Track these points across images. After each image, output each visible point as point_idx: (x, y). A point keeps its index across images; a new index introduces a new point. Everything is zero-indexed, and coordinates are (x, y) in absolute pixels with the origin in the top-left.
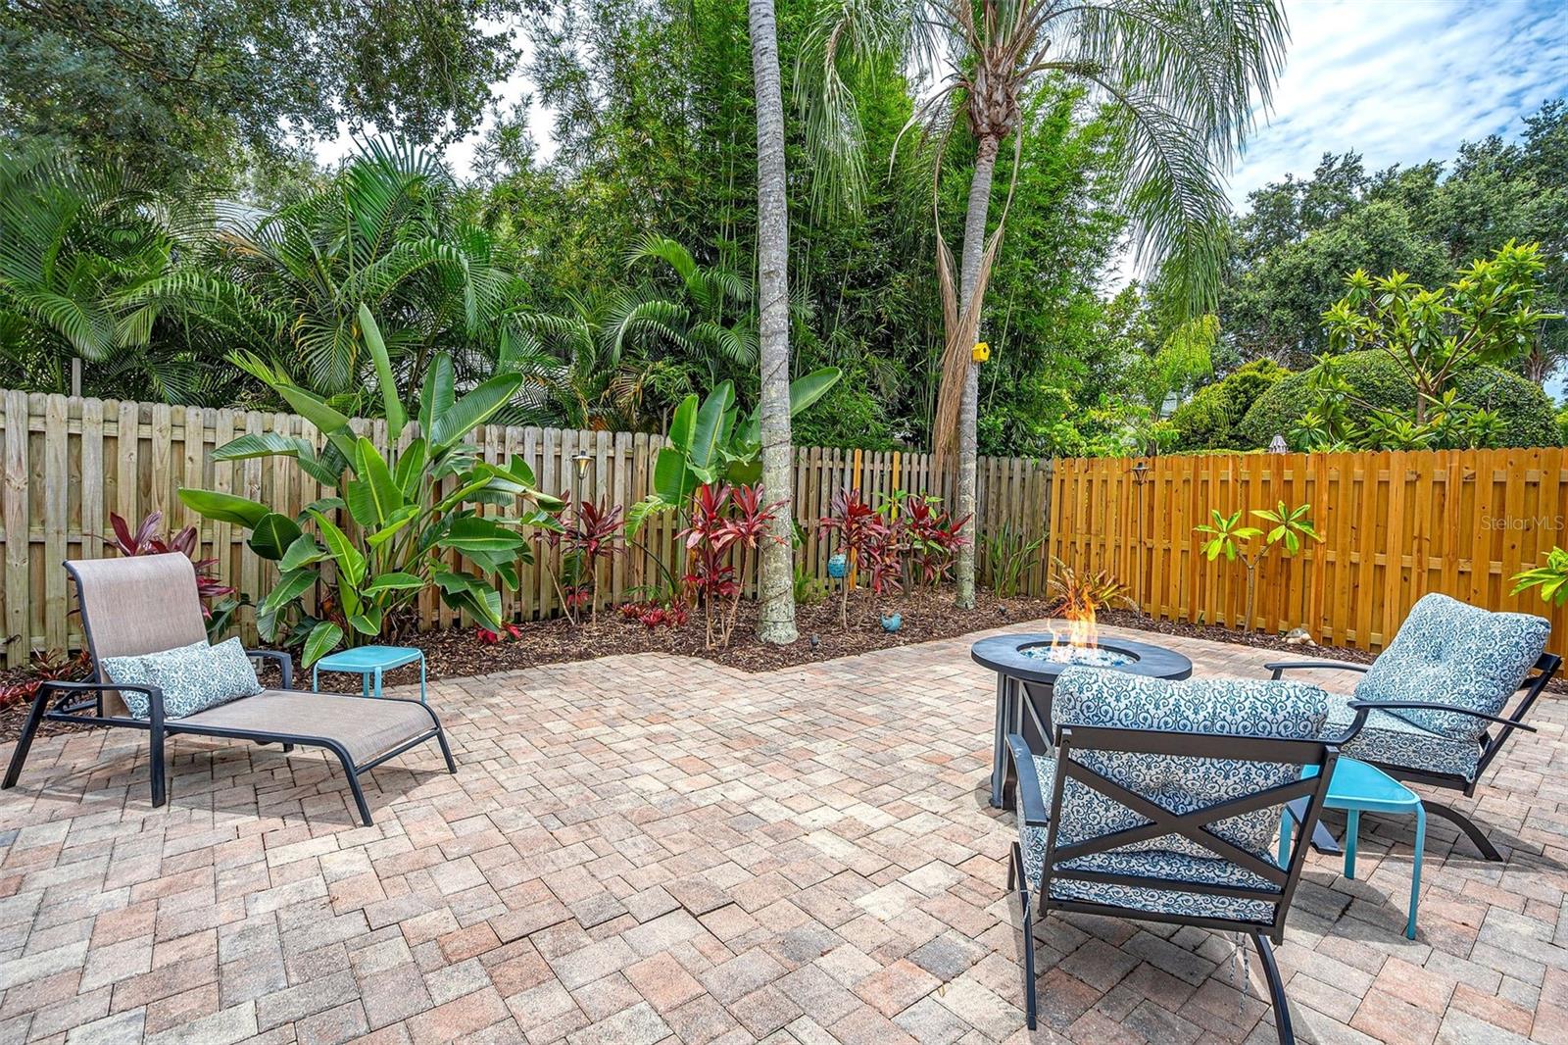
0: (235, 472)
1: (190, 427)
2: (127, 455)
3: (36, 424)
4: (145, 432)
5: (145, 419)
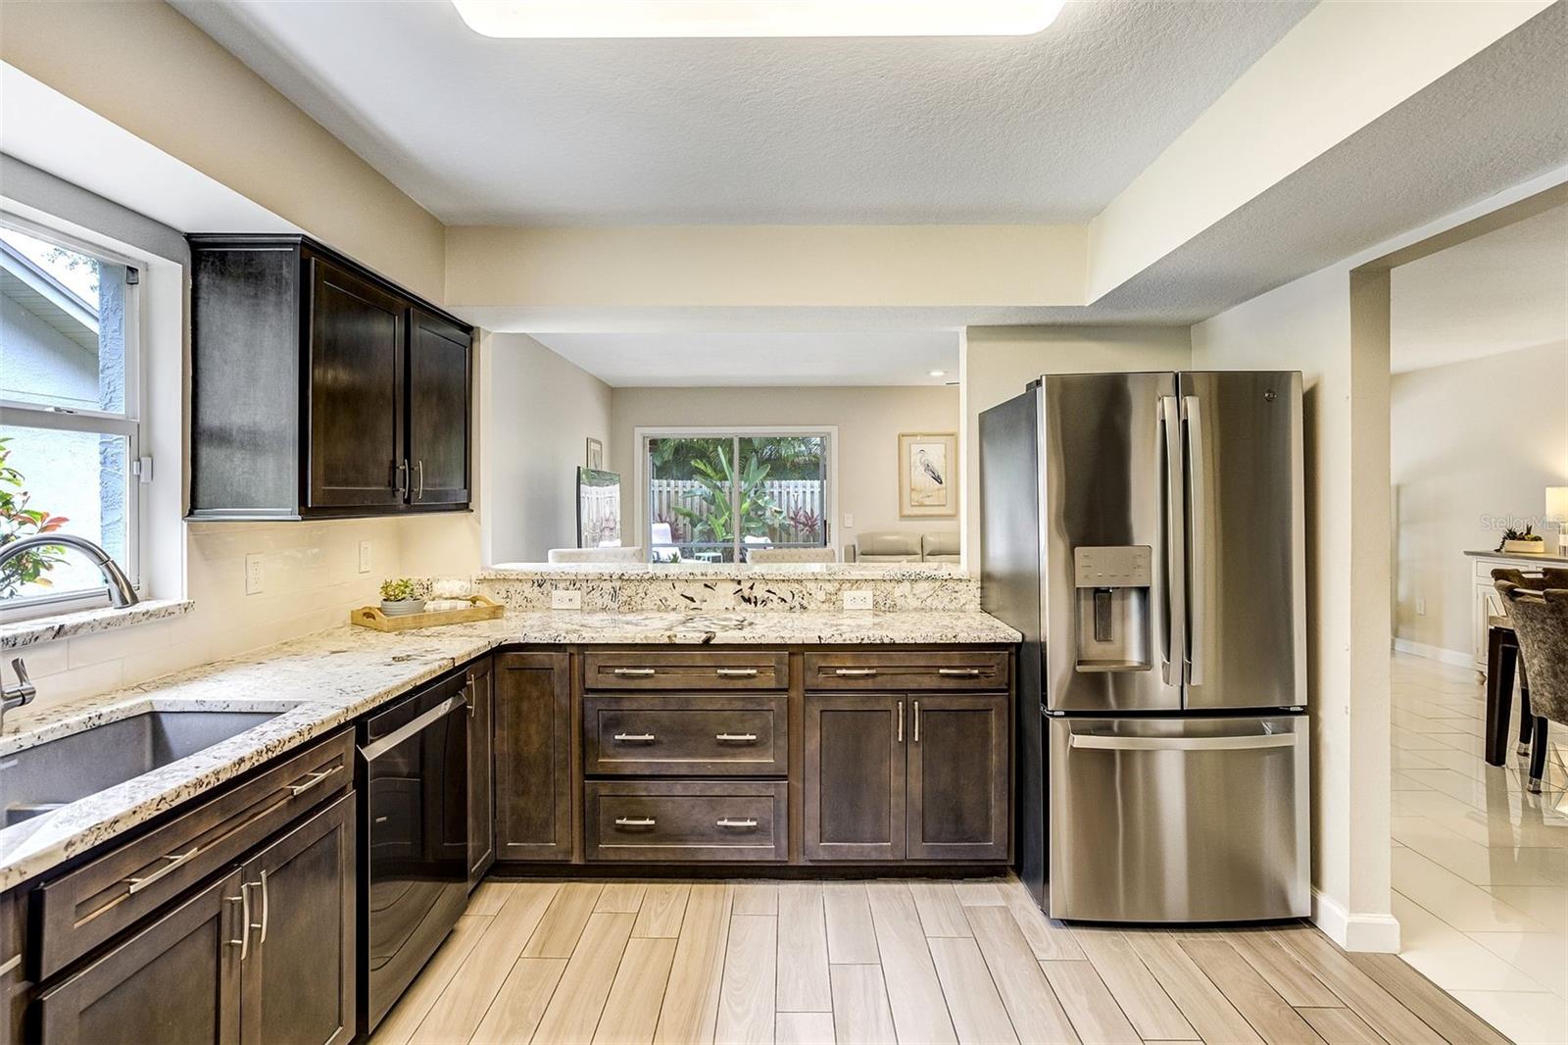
0: (692, 501)
2: (664, 496)
4: (669, 489)
5: (668, 485)
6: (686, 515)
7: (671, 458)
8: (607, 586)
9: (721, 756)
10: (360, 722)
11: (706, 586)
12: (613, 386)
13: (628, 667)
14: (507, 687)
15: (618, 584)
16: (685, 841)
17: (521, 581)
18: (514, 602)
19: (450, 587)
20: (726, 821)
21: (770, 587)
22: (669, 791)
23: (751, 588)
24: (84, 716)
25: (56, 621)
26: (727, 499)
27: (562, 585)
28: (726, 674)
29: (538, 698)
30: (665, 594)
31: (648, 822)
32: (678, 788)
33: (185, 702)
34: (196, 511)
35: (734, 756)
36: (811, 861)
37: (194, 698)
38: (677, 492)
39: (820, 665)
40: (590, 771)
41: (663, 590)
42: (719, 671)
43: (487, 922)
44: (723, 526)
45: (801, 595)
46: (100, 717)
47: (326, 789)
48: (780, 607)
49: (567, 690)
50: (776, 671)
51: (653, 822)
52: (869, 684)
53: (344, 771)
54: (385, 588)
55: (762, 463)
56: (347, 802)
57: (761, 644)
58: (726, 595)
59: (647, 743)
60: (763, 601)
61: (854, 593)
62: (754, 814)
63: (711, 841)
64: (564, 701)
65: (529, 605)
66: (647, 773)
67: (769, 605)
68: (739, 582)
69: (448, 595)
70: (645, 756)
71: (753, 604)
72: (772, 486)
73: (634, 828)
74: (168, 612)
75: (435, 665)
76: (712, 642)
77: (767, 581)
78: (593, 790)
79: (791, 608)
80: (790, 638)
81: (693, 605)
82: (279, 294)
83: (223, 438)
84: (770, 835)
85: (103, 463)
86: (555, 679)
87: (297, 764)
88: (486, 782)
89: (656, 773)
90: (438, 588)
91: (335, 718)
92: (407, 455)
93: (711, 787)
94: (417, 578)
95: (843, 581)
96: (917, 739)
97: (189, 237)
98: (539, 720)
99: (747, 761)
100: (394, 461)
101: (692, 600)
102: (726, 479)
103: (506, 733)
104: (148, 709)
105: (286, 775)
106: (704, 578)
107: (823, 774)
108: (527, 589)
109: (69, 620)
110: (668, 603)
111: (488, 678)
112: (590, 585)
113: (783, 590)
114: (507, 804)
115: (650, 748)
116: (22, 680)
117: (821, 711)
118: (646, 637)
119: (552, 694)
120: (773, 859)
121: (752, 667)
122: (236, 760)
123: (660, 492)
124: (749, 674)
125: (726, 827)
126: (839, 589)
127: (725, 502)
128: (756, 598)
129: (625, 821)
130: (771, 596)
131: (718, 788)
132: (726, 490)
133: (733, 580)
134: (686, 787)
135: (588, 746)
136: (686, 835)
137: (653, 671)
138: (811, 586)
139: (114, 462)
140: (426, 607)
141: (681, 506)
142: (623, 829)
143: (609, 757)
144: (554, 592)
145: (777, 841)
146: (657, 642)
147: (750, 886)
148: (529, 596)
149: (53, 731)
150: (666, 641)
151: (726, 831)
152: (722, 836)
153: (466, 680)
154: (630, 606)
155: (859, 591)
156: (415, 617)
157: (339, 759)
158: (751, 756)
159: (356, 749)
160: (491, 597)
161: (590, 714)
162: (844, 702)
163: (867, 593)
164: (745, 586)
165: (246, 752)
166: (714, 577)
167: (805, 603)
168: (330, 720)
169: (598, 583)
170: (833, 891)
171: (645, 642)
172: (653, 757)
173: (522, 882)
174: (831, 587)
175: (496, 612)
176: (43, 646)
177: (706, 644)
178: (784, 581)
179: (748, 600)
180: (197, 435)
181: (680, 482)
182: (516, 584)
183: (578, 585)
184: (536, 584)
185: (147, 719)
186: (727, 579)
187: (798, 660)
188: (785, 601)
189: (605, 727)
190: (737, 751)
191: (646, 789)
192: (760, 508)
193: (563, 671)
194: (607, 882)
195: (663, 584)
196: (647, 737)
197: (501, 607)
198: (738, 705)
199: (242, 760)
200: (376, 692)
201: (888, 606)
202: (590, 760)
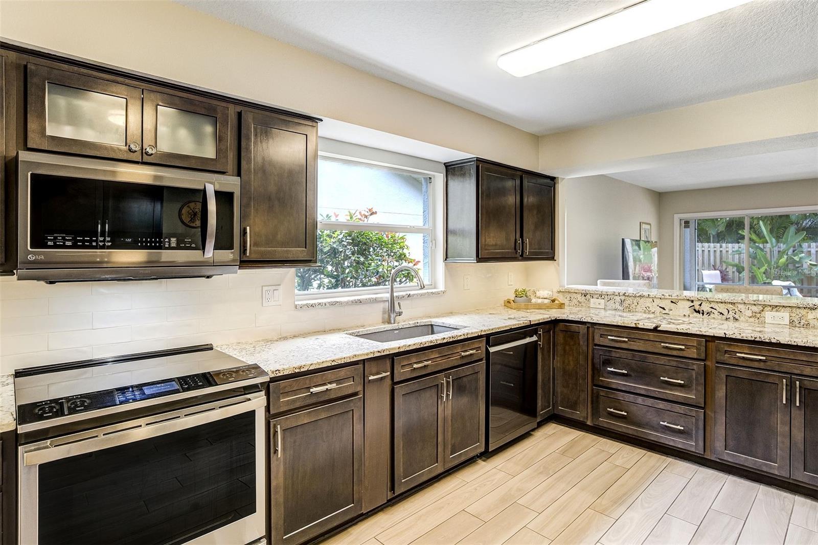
0: (739, 257)
1: (730, 248)
2: (718, 253)
3: (703, 249)
4: (721, 249)
5: (721, 247)
6: (733, 266)
7: (724, 229)
8: (618, 298)
9: (663, 388)
10: (488, 336)
11: (672, 302)
12: (660, 192)
13: (615, 336)
14: (560, 338)
15: (623, 298)
16: (644, 428)
17: (576, 293)
18: (573, 302)
19: (544, 293)
20: (666, 423)
21: (713, 305)
22: (635, 400)
23: (700, 305)
24: (414, 322)
25: (408, 293)
26: (768, 256)
27: (595, 296)
28: (667, 346)
29: (573, 345)
30: (648, 304)
31: (623, 413)
32: (640, 400)
33: (439, 322)
34: (447, 259)
35: (671, 390)
36: (719, 459)
37: (441, 322)
38: (727, 251)
39: (726, 349)
40: (596, 382)
41: (648, 303)
42: (662, 344)
43: (546, 436)
44: (764, 273)
45: (734, 311)
46: (417, 323)
47: (475, 357)
48: (720, 318)
49: (586, 343)
50: (697, 349)
51: (626, 414)
52: (762, 365)
53: (481, 353)
54: (516, 291)
55: (798, 231)
56: (482, 364)
57: (687, 333)
58: (684, 308)
59: (623, 375)
60: (708, 313)
61: (774, 313)
62: (683, 424)
63: (657, 431)
64: (585, 348)
65: (580, 304)
66: (624, 389)
67: (712, 315)
68: (692, 301)
69: (542, 297)
70: (623, 381)
71: (701, 314)
72: (809, 246)
73: (617, 415)
74: (438, 293)
75: (522, 322)
76: (659, 329)
77: (710, 302)
78: (597, 392)
79: (727, 319)
80: (705, 332)
81: (664, 312)
82: (470, 180)
83: (454, 233)
84: (692, 437)
85: (424, 243)
86: (580, 337)
87: (463, 346)
88: (549, 378)
89: (628, 390)
90: (538, 294)
91: (477, 332)
92: (522, 236)
93: (657, 404)
94: (533, 289)
95: (765, 306)
96: (798, 405)
97: (445, 164)
98: (573, 355)
99: (679, 394)
100: (516, 239)
101: (664, 309)
102: (767, 243)
103: (559, 359)
104: (430, 324)
105: (459, 348)
106: (670, 297)
107: (727, 412)
108: (579, 296)
109: (412, 293)
110: (650, 309)
111: (551, 333)
112: (609, 297)
113: (722, 308)
114: (559, 390)
115: (625, 378)
116: (400, 308)
117: (726, 376)
118: (623, 323)
119: (579, 344)
120: (694, 451)
121: (683, 345)
122: (443, 338)
123: (715, 251)
124: (681, 348)
125: (666, 426)
126: (763, 311)
127: (766, 259)
128: (703, 311)
129: (612, 410)
130: (713, 311)
131: (661, 405)
132: (768, 250)
133: (688, 300)
134: (643, 401)
135: (596, 371)
136: (643, 424)
137: (627, 340)
138: (741, 307)
139: (426, 242)
140: (532, 301)
141: (730, 260)
142: (611, 414)
143: (605, 378)
144: (591, 299)
145: (696, 442)
146: (629, 326)
147: (681, 462)
148: (580, 300)
149: (406, 324)
150: (634, 325)
151: (665, 428)
152: (664, 431)
153: (538, 331)
154: (629, 309)
155: (777, 313)
156: (525, 304)
157: (478, 349)
158: (681, 392)
159: (486, 347)
160: (561, 299)
161: (597, 356)
162: (743, 373)
163: (785, 316)
164: (696, 304)
165: (446, 337)
166: (676, 298)
167: (737, 316)
168: (475, 333)
169: (613, 296)
170: (735, 481)
171: (623, 325)
172: (626, 382)
173: (566, 427)
174: (755, 309)
175: (561, 306)
176: (406, 299)
177: (655, 330)
178: (722, 303)
179: (698, 312)
180: (447, 232)
181: (730, 244)
182: (574, 294)
183: (603, 297)
184: (583, 295)
185: (430, 326)
186: (684, 299)
187: (710, 344)
188: (723, 314)
189: (604, 363)
190: (672, 387)
191: (622, 397)
192: (794, 262)
193: (584, 335)
194: (604, 438)
195: (647, 299)
196: (624, 371)
197: (564, 304)
198: (674, 364)
199: (444, 338)
200: (494, 327)
201: (802, 324)
202: (596, 378)
